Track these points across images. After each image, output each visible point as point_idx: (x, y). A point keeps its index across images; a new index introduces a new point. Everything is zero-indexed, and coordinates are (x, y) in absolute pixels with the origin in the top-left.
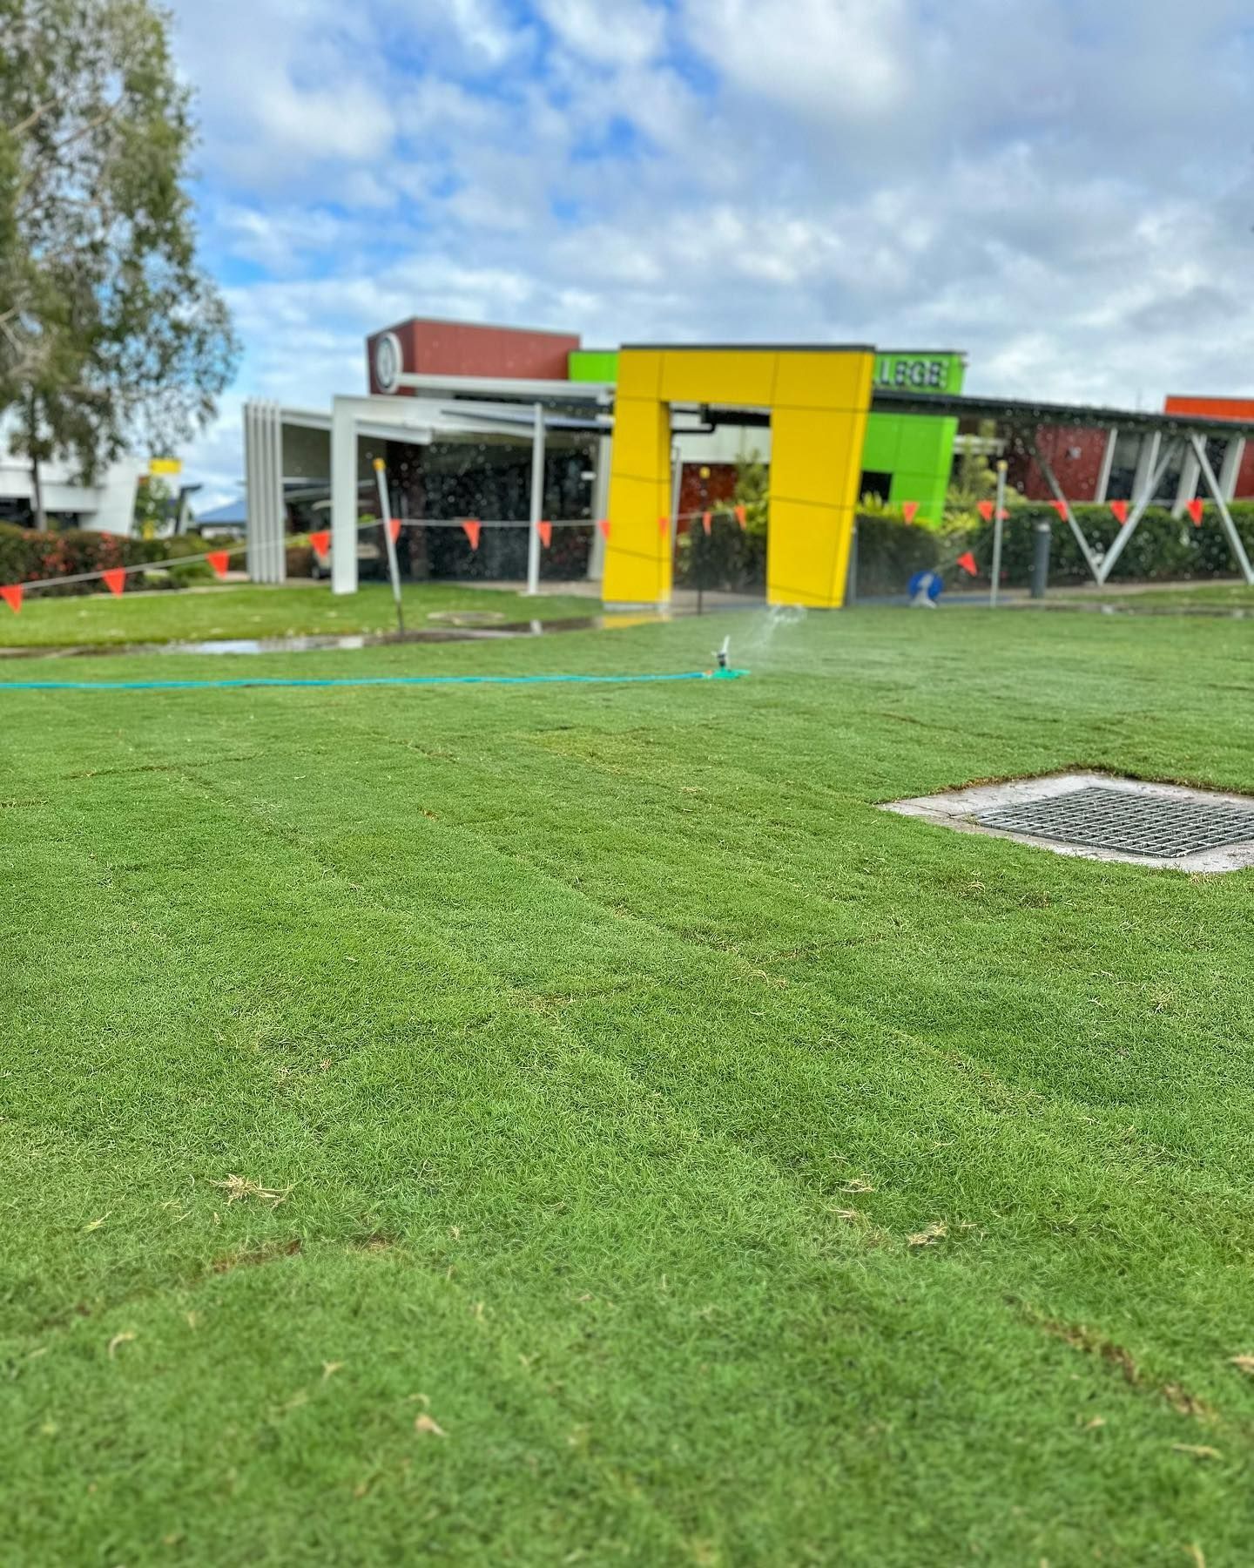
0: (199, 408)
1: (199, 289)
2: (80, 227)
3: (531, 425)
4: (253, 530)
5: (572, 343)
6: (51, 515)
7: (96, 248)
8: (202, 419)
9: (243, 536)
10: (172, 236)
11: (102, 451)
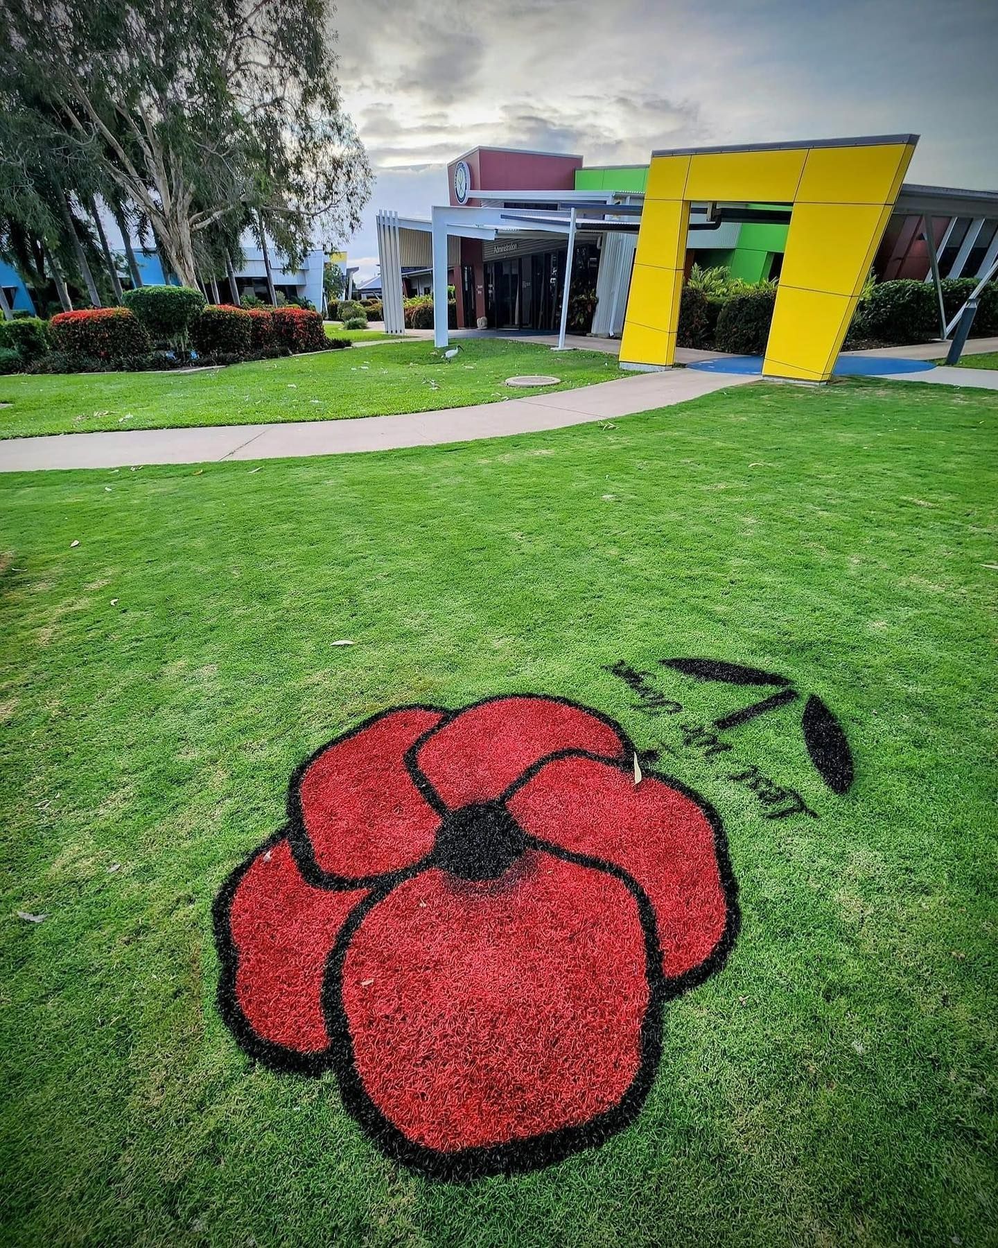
0: (350, 219)
1: (344, 132)
2: (268, 87)
3: (568, 224)
4: (385, 293)
5: (577, 162)
6: (278, 288)
7: (277, 102)
8: (352, 226)
9: (381, 297)
10: (325, 89)
11: (299, 248)
